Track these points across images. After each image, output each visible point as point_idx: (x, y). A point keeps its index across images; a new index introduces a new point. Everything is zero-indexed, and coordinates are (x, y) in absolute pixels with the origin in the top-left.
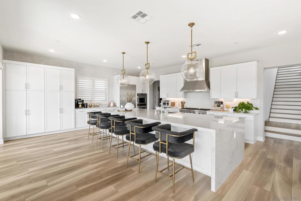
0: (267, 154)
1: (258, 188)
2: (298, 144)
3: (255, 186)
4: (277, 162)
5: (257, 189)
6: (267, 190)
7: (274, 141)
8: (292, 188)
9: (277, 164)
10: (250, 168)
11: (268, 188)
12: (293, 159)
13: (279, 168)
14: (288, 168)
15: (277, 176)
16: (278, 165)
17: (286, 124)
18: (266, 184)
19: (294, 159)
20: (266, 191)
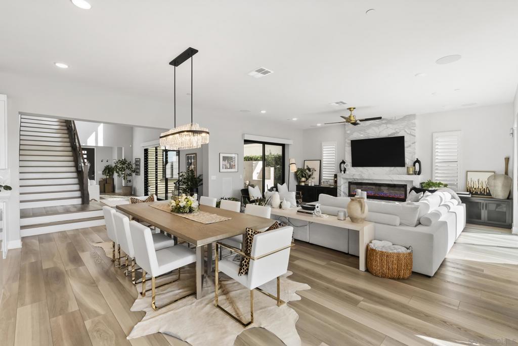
0: (41, 263)
1: (60, 317)
2: (72, 233)
3: (55, 318)
4: (62, 267)
5: (60, 319)
6: (73, 310)
7: (39, 240)
8: (99, 287)
9: (64, 270)
10: (28, 299)
11: (73, 307)
12: (78, 254)
13: (69, 273)
14: (81, 268)
15: (74, 287)
16: (66, 271)
17: (48, 209)
18: (68, 304)
19: (80, 254)
20: (73, 313)
